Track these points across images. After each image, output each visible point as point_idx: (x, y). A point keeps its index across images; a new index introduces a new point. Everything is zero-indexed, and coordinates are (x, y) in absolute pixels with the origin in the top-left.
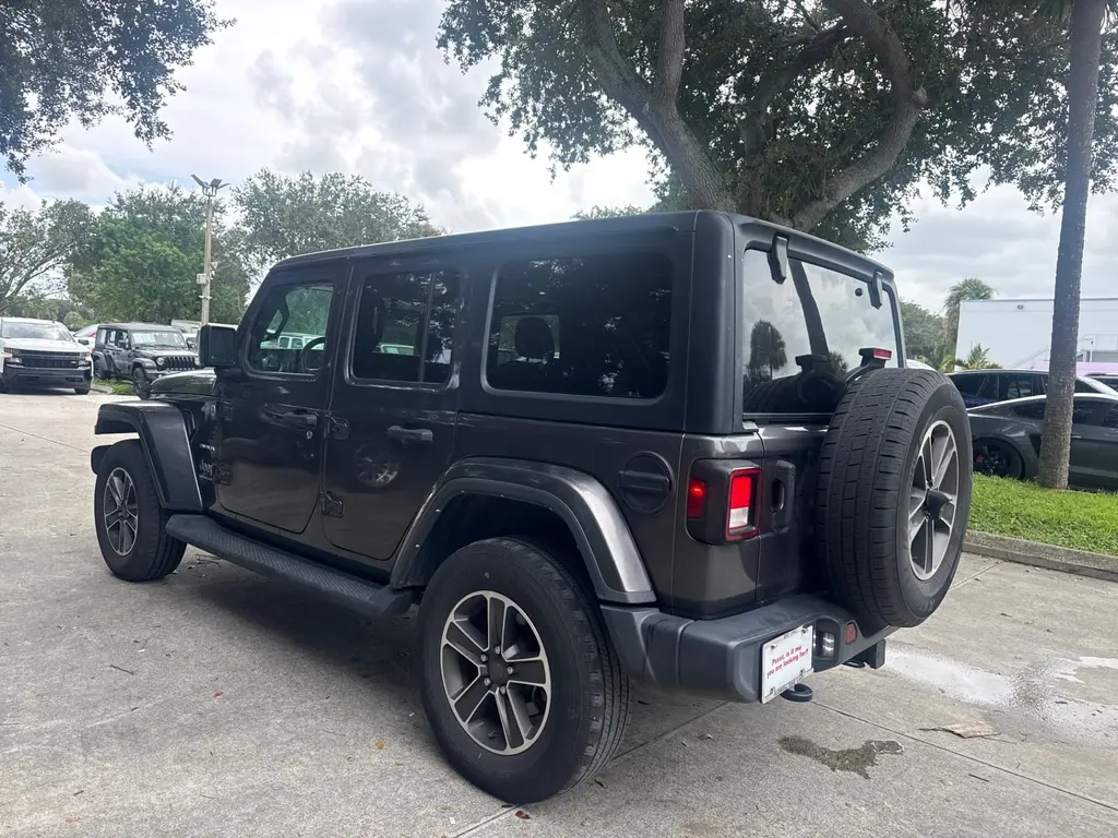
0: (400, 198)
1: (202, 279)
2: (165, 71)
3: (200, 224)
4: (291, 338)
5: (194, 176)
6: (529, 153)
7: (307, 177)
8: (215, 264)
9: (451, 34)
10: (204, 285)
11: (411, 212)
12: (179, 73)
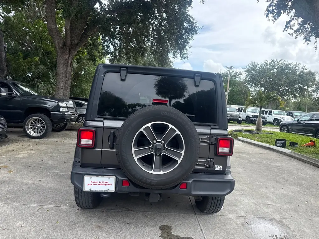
0: (298, 64)
1: (226, 93)
2: (188, 43)
3: (235, 78)
4: (268, 111)
5: (226, 66)
6: (306, 43)
7: (266, 62)
8: (230, 89)
9: (269, 12)
10: (226, 95)
11: (301, 68)
12: (191, 42)
